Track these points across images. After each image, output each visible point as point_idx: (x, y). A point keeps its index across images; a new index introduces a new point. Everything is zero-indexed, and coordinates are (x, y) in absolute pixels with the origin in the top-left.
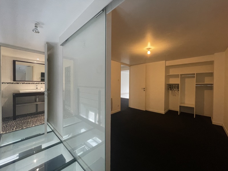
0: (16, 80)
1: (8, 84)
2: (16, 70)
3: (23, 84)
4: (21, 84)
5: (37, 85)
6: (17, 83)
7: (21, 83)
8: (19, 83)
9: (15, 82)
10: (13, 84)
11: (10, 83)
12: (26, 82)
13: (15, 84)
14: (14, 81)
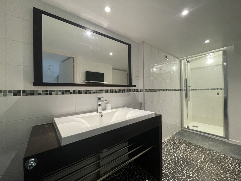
0: (44, 81)
1: (15, 95)
2: (43, 51)
3: (63, 94)
4: (57, 94)
5: (99, 95)
6: (48, 93)
7: (57, 92)
8: (54, 91)
9: (40, 89)
10: (32, 94)
11: (24, 91)
12: (71, 88)
13: (40, 94)
14: (35, 84)
